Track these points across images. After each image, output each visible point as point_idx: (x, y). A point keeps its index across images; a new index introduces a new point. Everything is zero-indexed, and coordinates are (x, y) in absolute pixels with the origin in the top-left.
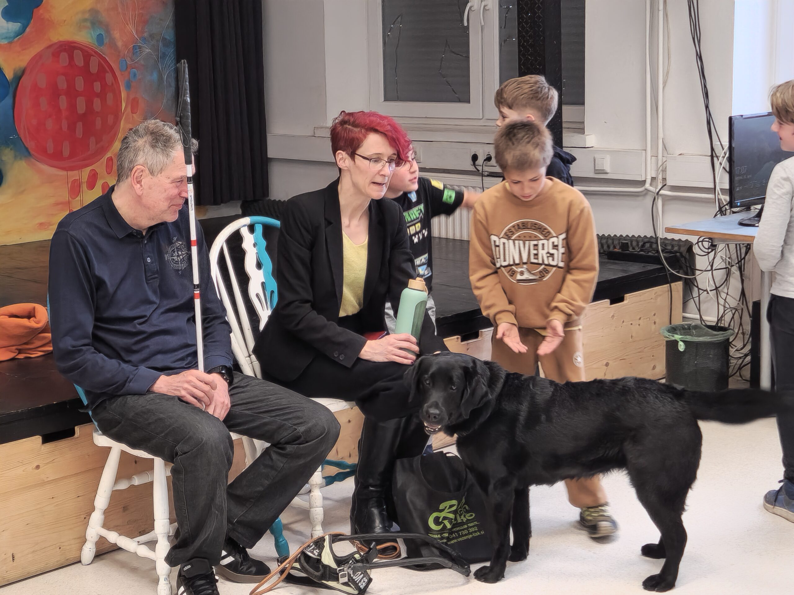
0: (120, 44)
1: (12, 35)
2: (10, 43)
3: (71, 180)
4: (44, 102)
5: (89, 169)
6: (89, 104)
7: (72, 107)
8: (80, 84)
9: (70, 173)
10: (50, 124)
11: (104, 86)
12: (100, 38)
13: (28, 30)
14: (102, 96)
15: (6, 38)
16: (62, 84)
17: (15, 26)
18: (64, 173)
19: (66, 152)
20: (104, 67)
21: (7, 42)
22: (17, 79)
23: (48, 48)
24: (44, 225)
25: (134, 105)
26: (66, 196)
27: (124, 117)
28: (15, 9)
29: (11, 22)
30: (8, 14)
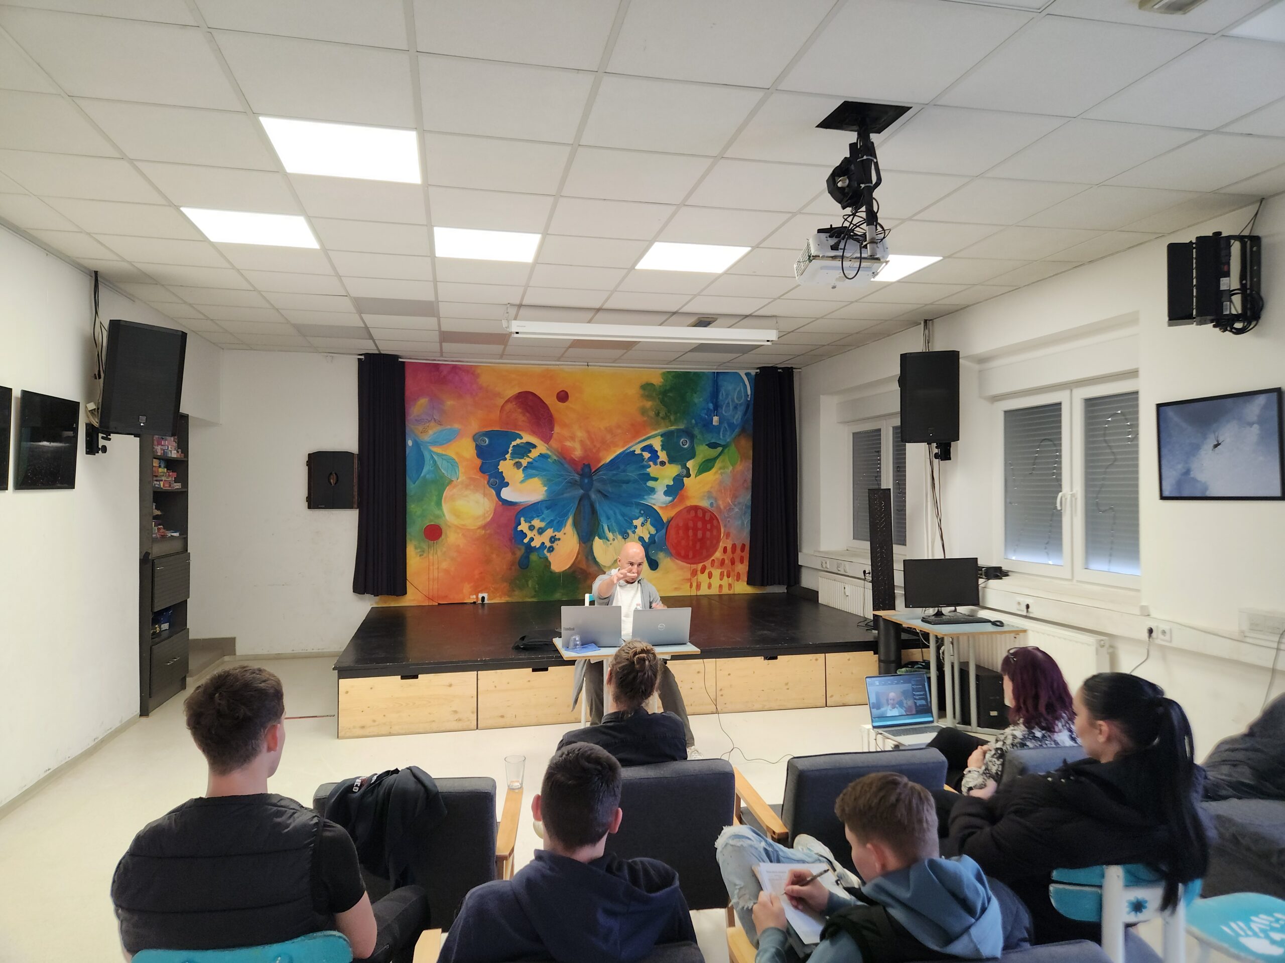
0: (722, 507)
1: (668, 502)
2: (667, 506)
3: (692, 569)
4: (681, 532)
5: (702, 564)
6: (704, 534)
7: (695, 535)
8: (700, 525)
9: (692, 565)
10: (683, 543)
11: (712, 526)
12: (712, 504)
13: (675, 500)
14: (711, 530)
15: (665, 504)
16: (691, 524)
17: (670, 499)
19: (691, 555)
20: (713, 517)
21: (664, 505)
22: (669, 522)
23: (685, 508)
24: (676, 589)
25: (728, 535)
26: (689, 576)
27: (722, 541)
28: (669, 491)
29: (667, 497)
30: (666, 493)
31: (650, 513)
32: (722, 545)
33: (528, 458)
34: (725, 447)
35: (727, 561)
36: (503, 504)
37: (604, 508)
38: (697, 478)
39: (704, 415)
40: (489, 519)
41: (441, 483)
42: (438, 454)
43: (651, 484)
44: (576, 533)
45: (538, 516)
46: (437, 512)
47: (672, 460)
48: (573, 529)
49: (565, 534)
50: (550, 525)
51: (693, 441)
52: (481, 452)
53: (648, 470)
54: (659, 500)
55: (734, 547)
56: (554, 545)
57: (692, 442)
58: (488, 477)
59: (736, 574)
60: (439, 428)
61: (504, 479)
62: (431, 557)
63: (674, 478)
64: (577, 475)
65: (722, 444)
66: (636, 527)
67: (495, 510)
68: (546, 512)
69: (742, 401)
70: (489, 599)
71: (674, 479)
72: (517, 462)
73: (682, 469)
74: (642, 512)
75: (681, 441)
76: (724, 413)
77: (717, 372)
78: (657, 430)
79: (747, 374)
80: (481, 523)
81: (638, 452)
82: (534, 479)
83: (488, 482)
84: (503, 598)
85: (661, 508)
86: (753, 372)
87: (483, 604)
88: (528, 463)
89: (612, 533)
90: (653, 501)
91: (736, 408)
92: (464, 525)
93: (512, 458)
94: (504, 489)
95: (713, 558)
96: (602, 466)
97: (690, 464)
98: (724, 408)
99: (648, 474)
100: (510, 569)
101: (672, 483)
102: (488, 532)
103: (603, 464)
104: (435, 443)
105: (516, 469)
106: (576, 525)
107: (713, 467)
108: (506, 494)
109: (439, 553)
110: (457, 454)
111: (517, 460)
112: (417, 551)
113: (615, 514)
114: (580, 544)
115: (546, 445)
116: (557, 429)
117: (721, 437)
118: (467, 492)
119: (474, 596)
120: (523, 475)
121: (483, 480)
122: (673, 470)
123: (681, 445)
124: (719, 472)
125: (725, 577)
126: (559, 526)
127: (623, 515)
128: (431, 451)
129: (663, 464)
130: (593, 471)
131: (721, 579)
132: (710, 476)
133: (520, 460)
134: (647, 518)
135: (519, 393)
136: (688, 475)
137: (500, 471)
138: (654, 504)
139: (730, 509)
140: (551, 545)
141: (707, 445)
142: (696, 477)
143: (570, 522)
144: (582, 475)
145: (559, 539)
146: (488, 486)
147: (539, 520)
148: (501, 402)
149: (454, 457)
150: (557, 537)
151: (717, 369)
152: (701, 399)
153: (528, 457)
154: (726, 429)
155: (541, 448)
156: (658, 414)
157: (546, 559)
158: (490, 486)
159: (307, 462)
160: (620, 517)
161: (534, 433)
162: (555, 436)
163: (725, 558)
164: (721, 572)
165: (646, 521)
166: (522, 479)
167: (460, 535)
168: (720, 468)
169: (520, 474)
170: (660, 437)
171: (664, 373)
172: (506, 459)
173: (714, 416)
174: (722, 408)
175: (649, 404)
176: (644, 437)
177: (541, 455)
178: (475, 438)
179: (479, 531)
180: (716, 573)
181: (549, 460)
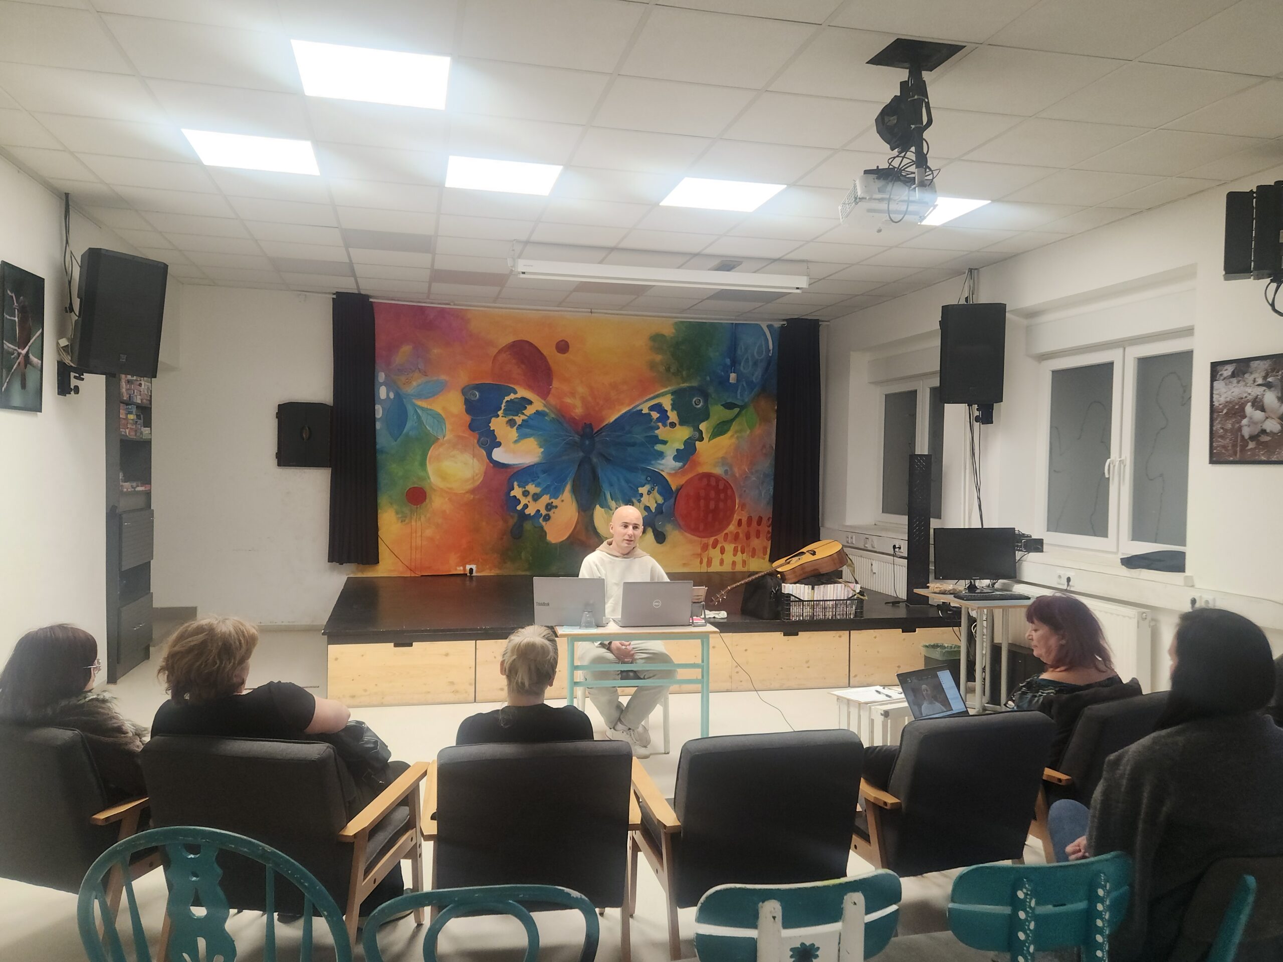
0: (737, 475)
1: (678, 469)
2: (676, 473)
3: (702, 543)
4: (692, 501)
5: (713, 538)
6: (717, 504)
7: (707, 505)
8: (712, 494)
9: (703, 539)
10: (694, 514)
11: (726, 496)
12: (726, 472)
14: (725, 501)
16: (702, 493)
17: (679, 464)
18: (699, 539)
20: (727, 486)
21: (673, 472)
22: (678, 490)
23: (695, 476)
24: (684, 565)
25: (743, 506)
26: (699, 551)
27: (736, 513)
28: (680, 456)
29: (677, 463)
30: (676, 458)
31: (658, 480)
32: (736, 517)
33: (524, 416)
34: (742, 408)
35: (741, 535)
36: (494, 466)
37: (606, 474)
38: (711, 442)
39: (719, 372)
40: (478, 482)
41: (425, 441)
42: (422, 409)
43: (659, 447)
44: (574, 500)
45: (533, 481)
46: (422, 474)
47: (683, 422)
48: (572, 496)
49: (563, 501)
50: (545, 491)
51: (708, 400)
52: (471, 407)
53: (656, 432)
54: (668, 465)
55: (750, 520)
56: (551, 513)
57: (706, 401)
58: (478, 436)
59: (751, 550)
60: (424, 379)
61: (496, 438)
62: (413, 523)
63: (685, 441)
64: (576, 436)
65: (740, 404)
66: (641, 495)
67: (485, 473)
68: (543, 476)
69: (763, 356)
70: (477, 572)
71: (686, 443)
72: (510, 420)
73: (694, 431)
74: (649, 479)
75: (694, 400)
76: (742, 368)
77: (736, 324)
78: (667, 387)
79: (769, 327)
80: (469, 486)
81: (645, 411)
82: (528, 439)
83: (478, 442)
84: (493, 571)
85: (670, 474)
86: (777, 325)
87: (471, 577)
88: (523, 420)
89: (616, 501)
90: (661, 467)
91: (755, 364)
92: (450, 489)
93: (505, 415)
94: (495, 449)
95: (726, 531)
96: (604, 427)
97: (703, 426)
98: (742, 364)
99: (657, 437)
100: (502, 539)
101: (682, 447)
102: (477, 497)
103: (607, 424)
104: (420, 396)
105: (509, 427)
106: (575, 491)
107: (728, 431)
108: (498, 455)
109: (423, 518)
110: (444, 409)
111: (511, 417)
112: (398, 516)
113: (618, 480)
114: (579, 512)
115: (543, 401)
116: (556, 384)
117: (739, 396)
118: (455, 452)
119: (462, 568)
120: (517, 435)
121: (473, 439)
122: (683, 433)
123: (693, 403)
124: (736, 436)
125: (739, 553)
126: (556, 492)
127: (627, 481)
128: (414, 405)
129: (673, 425)
130: (595, 431)
131: (735, 555)
132: (726, 441)
133: (514, 418)
134: (654, 486)
135: (514, 341)
136: (701, 439)
137: (491, 429)
138: (662, 471)
139: (746, 477)
140: (547, 513)
141: (722, 405)
142: (709, 441)
143: (568, 487)
144: (583, 436)
145: (556, 507)
146: (477, 445)
147: (534, 485)
148: (493, 351)
149: (440, 411)
150: (554, 504)
151: (734, 320)
152: (717, 354)
153: (523, 414)
154: (744, 387)
155: (538, 405)
156: (668, 370)
157: (542, 528)
158: (480, 447)
159: (277, 413)
160: (623, 483)
161: (530, 387)
162: (553, 391)
163: (739, 531)
164: (735, 547)
165: (653, 489)
166: (516, 439)
167: (446, 499)
168: (736, 432)
169: (513, 433)
170: (670, 395)
171: (676, 323)
172: (498, 416)
173: (731, 373)
174: (740, 364)
175: (659, 358)
176: (652, 395)
177: (537, 412)
178: (464, 391)
179: (467, 495)
180: (729, 548)
181: (546, 418)
